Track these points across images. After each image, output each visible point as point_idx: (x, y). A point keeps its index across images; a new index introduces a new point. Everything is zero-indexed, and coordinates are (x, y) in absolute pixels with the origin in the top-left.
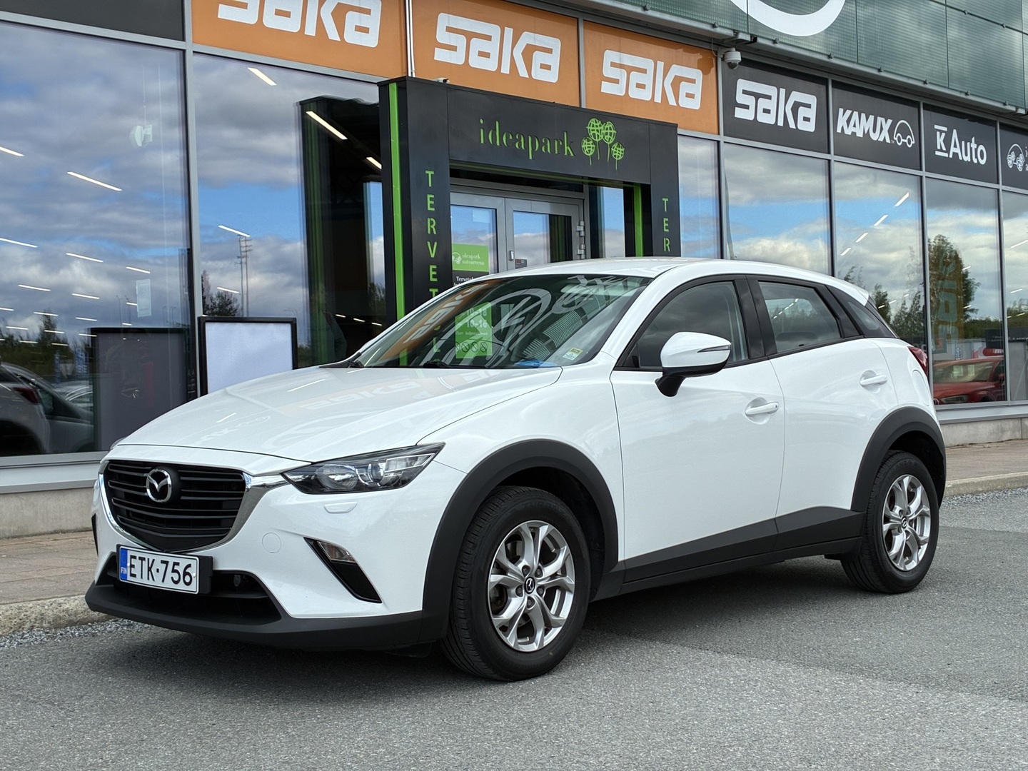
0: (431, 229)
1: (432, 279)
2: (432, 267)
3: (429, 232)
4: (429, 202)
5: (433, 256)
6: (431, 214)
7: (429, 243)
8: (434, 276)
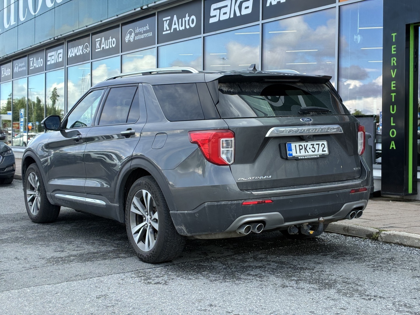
0: (394, 63)
1: (393, 89)
2: (393, 82)
3: (392, 65)
4: (393, 49)
5: (393, 76)
6: (394, 56)
7: (392, 71)
8: (394, 87)
